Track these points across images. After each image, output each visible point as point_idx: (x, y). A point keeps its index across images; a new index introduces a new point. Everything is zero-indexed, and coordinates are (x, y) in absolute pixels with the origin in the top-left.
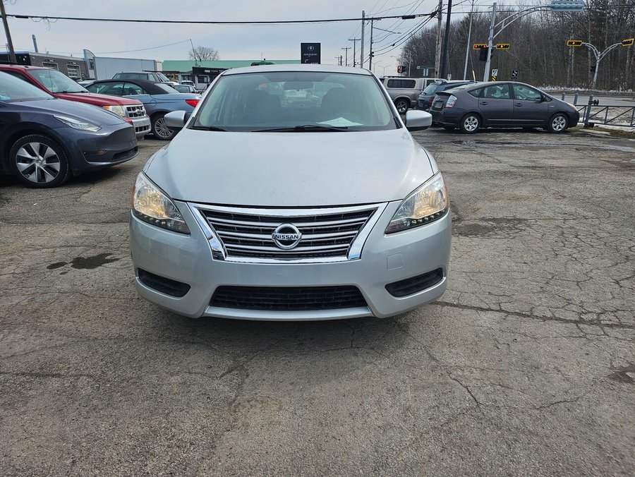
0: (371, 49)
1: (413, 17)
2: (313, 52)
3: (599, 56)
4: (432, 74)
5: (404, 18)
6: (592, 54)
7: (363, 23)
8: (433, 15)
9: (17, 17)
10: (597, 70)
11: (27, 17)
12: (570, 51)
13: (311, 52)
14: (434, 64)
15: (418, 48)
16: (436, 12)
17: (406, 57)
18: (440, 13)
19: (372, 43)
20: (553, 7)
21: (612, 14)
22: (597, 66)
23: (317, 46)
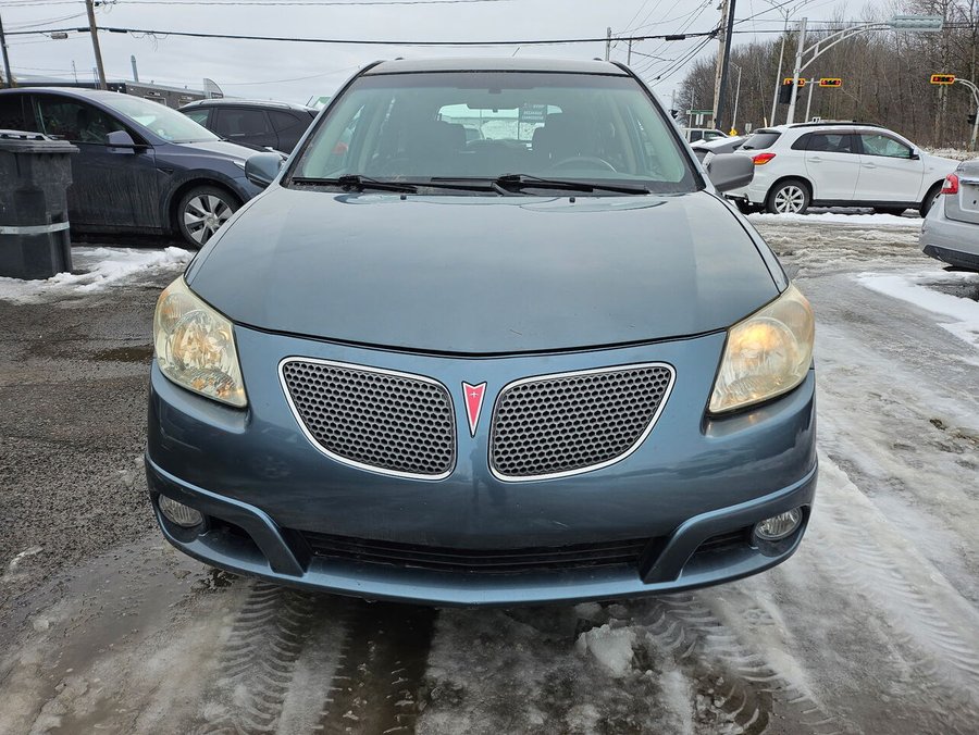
1: (682, 37)
5: (668, 38)
8: (713, 34)
9: (112, 30)
11: (125, 31)
16: (718, 30)
18: (723, 32)
20: (894, 25)
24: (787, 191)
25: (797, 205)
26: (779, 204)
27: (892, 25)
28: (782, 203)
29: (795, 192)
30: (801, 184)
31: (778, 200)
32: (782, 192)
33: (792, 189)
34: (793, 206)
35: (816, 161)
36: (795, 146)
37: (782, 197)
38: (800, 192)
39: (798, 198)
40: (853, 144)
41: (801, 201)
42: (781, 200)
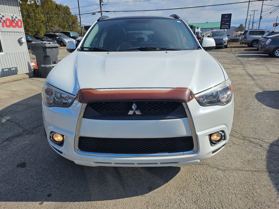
0: (261, 15)
2: (227, 18)
11: (108, 12)
13: (226, 18)
19: (262, 12)
23: (230, 15)
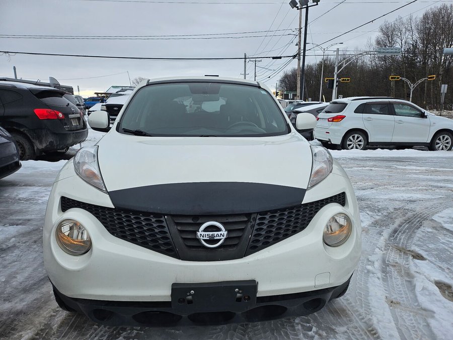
1: (280, 58)
3: (412, 87)
4: (295, 97)
5: (274, 58)
6: (407, 85)
7: (245, 61)
8: (294, 57)
10: (411, 96)
12: (392, 83)
14: (296, 90)
15: (289, 80)
16: (296, 55)
17: (281, 87)
18: (300, 56)
21: (418, 59)
22: (411, 94)
24: (354, 137)
25: (360, 145)
26: (349, 145)
27: (378, 52)
28: (351, 144)
29: (358, 138)
30: (361, 133)
31: (348, 143)
32: (351, 138)
33: (356, 136)
34: (357, 146)
35: (369, 120)
36: (357, 111)
37: (351, 141)
38: (361, 138)
39: (360, 141)
40: (388, 109)
41: (362, 143)
42: (350, 143)
